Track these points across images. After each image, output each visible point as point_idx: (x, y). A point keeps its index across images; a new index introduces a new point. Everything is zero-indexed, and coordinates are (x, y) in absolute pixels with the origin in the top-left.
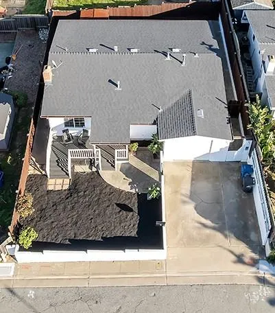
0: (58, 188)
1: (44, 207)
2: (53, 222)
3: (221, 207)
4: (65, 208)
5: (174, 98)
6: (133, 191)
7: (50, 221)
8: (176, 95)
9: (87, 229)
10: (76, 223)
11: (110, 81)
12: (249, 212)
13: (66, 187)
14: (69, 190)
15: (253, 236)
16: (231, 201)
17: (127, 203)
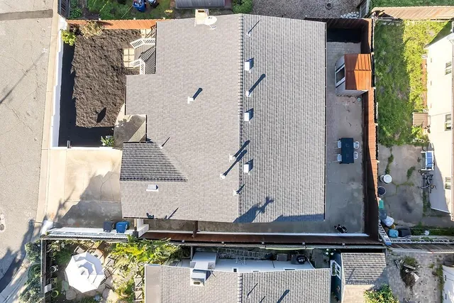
0: (125, 58)
1: (105, 48)
2: (90, 57)
3: (97, 199)
4: (103, 66)
5: (176, 162)
6: (117, 123)
7: (91, 55)
8: (180, 164)
9: (82, 86)
10: (89, 77)
11: (200, 90)
12: (92, 222)
13: (126, 65)
14: (122, 68)
15: (71, 221)
16: (103, 208)
17: (105, 118)
